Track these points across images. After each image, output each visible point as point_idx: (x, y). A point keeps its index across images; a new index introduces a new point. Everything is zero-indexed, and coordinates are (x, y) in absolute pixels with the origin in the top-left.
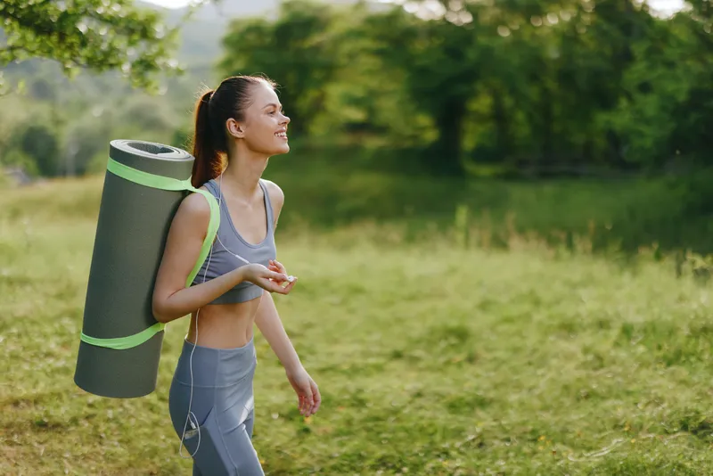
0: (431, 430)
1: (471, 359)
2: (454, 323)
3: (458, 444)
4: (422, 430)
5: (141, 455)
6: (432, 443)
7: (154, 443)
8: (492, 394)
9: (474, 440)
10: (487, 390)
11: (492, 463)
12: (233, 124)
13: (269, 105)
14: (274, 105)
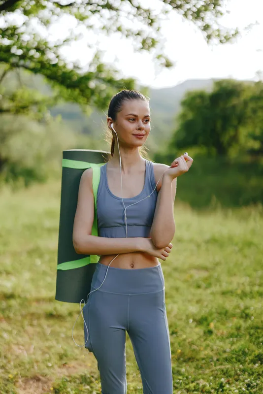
12: (110, 121)
13: (131, 115)
14: (135, 116)
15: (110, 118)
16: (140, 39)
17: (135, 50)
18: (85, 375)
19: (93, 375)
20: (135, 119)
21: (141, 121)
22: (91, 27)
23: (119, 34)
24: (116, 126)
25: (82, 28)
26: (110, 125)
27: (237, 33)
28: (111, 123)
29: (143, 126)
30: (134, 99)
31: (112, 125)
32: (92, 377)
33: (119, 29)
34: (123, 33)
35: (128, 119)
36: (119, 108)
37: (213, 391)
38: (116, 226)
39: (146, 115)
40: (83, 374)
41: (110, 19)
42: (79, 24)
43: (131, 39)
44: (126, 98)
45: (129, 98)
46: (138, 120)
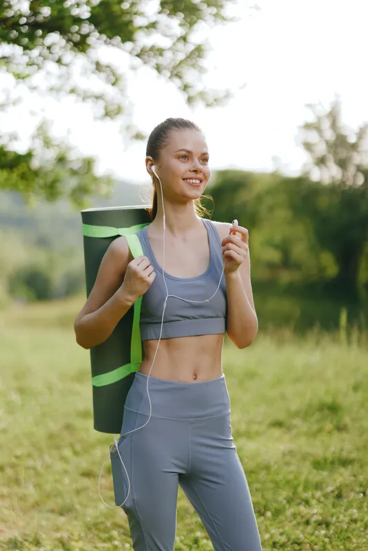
0: (296, 483)
1: (341, 428)
2: (328, 400)
3: (318, 494)
4: (288, 482)
5: (48, 496)
6: (295, 493)
7: (60, 487)
8: (353, 455)
9: (332, 492)
10: (350, 452)
11: (346, 510)
12: (149, 162)
13: (182, 150)
14: (188, 152)
15: (150, 158)
16: (101, 103)
17: (96, 119)
18: (16, 539)
19: (26, 538)
20: (187, 156)
21: (196, 160)
22: (34, 88)
23: (73, 97)
24: (160, 169)
25: (22, 89)
26: (150, 169)
27: (228, 95)
28: (152, 165)
29: (200, 167)
30: (187, 129)
31: (153, 168)
32: (26, 540)
33: (72, 91)
34: (78, 95)
35: (179, 157)
36: (164, 141)
37: (184, 547)
38: (174, 321)
39: (204, 151)
40: (13, 538)
41: (60, 77)
42: (17, 83)
43: (89, 104)
44: (174, 128)
45: (178, 127)
46: (192, 159)
